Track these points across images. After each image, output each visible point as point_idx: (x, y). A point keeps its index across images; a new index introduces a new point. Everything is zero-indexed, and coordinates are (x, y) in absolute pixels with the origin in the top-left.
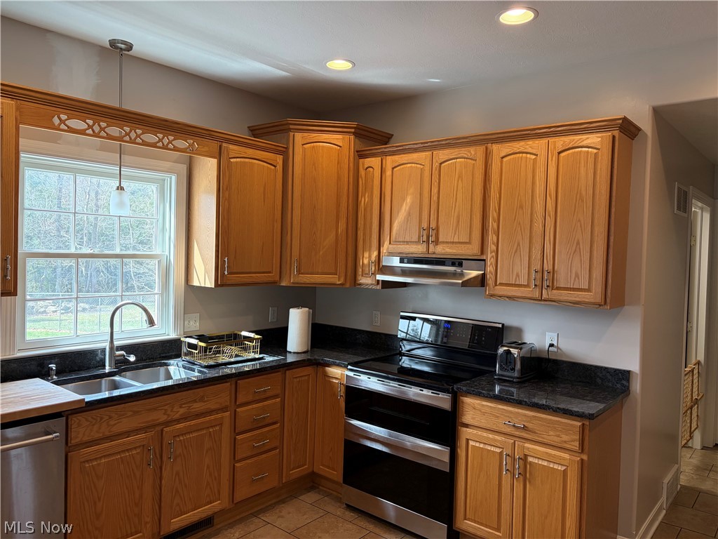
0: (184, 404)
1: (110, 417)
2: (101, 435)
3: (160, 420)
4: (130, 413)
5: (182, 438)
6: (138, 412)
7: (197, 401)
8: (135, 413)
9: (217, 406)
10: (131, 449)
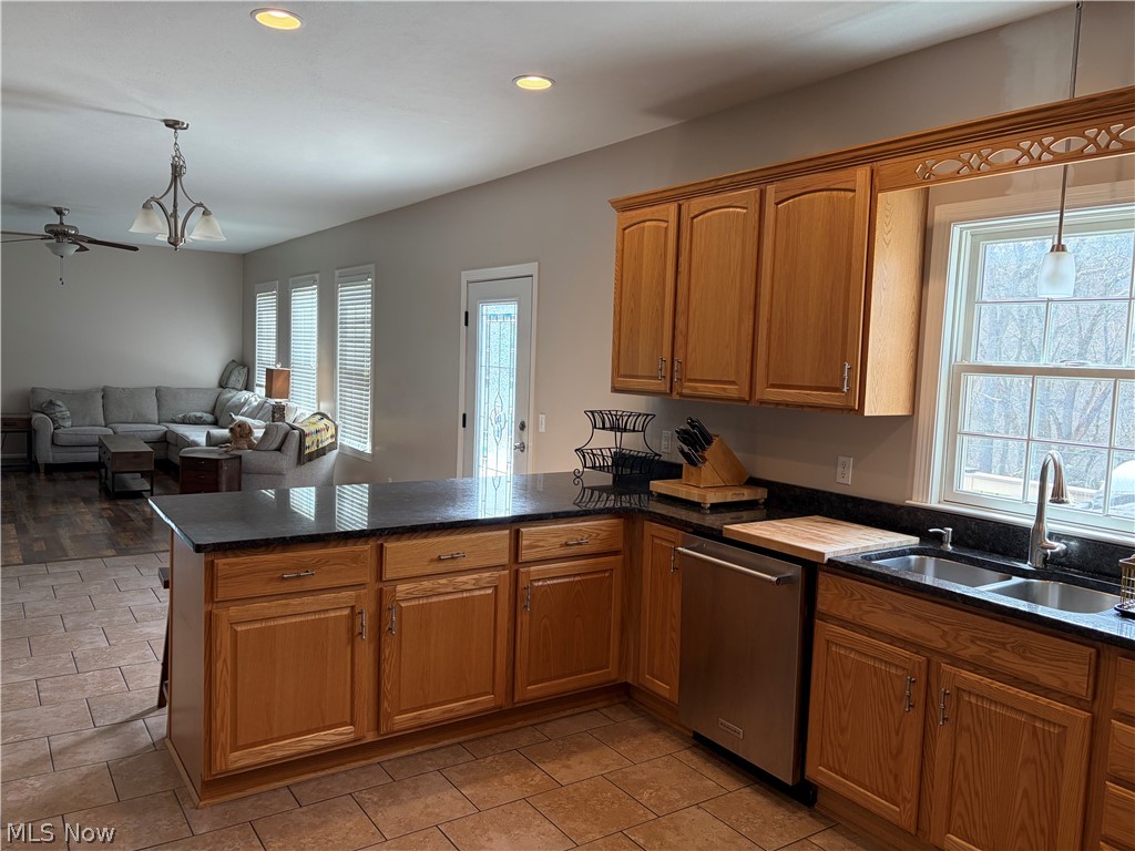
0: (979, 639)
1: (863, 598)
2: (850, 617)
3: (934, 644)
4: (889, 607)
5: (973, 700)
6: (900, 610)
7: (1008, 646)
8: (896, 610)
9: (1055, 683)
10: (890, 664)
